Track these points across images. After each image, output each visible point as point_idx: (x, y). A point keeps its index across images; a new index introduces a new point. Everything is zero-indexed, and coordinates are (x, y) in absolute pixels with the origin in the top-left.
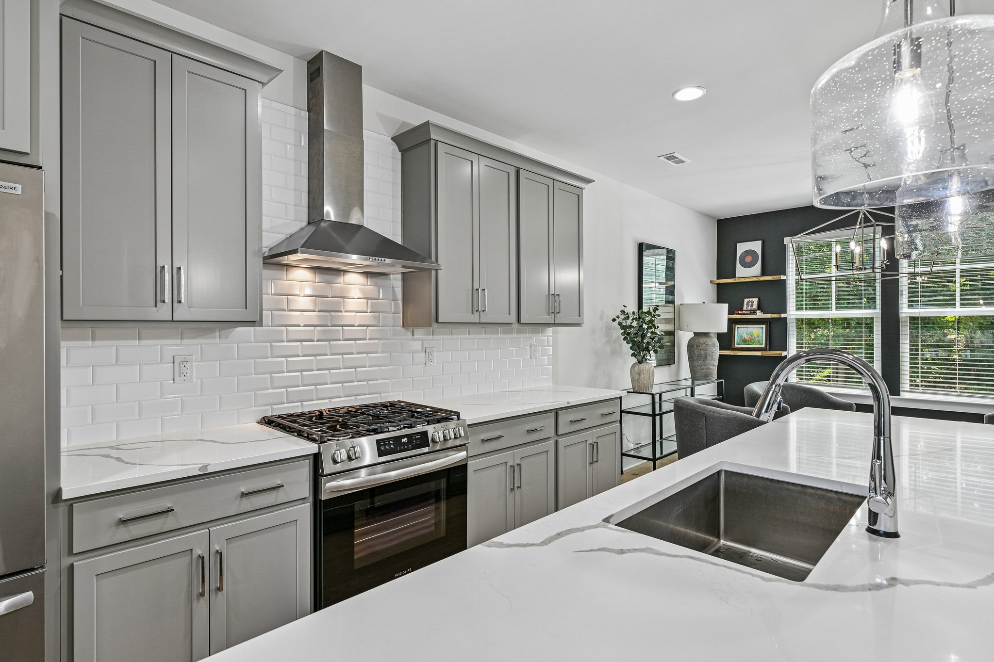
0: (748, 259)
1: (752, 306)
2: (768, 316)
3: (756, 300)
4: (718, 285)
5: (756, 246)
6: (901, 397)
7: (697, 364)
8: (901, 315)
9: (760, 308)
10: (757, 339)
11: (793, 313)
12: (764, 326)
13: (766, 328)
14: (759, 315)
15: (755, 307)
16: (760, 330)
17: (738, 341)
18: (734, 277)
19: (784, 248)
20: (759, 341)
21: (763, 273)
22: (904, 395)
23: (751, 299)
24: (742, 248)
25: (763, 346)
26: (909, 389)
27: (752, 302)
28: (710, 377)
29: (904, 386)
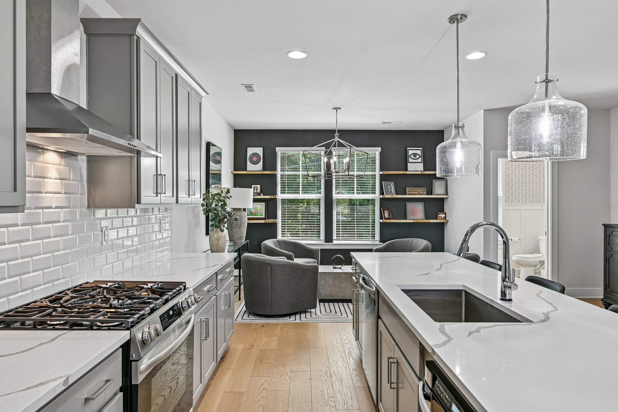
0: (255, 159)
1: (257, 190)
2: (268, 197)
3: (259, 186)
4: (234, 174)
5: (259, 151)
6: (333, 243)
7: (235, 230)
8: (333, 198)
9: (262, 191)
10: (259, 212)
11: (280, 196)
12: (264, 204)
13: (265, 205)
14: (262, 197)
15: (259, 191)
16: (262, 206)
17: (248, 213)
18: (246, 170)
19: (275, 153)
20: (261, 213)
21: (264, 169)
22: (335, 242)
23: (256, 186)
24: (250, 151)
25: (264, 217)
26: (336, 239)
27: (257, 188)
28: (243, 239)
29: (335, 237)
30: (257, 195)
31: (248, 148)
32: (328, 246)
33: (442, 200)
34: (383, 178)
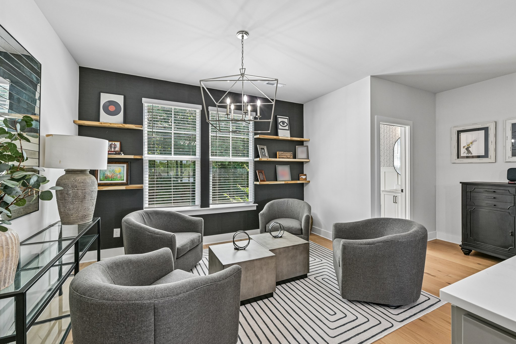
0: (112, 108)
1: (115, 148)
2: (132, 157)
3: (118, 144)
4: (80, 126)
6: (210, 208)
8: (210, 160)
9: (121, 149)
10: (119, 176)
11: (147, 156)
12: (125, 165)
13: (127, 167)
14: (123, 156)
15: (118, 149)
16: (122, 168)
17: (101, 178)
18: (98, 120)
19: (142, 105)
20: (121, 177)
21: (125, 122)
22: (211, 206)
23: (113, 143)
24: (105, 98)
25: (125, 181)
27: (115, 145)
29: (211, 202)
30: (115, 154)
31: (101, 94)
32: (205, 211)
33: (302, 164)
34: (257, 141)
